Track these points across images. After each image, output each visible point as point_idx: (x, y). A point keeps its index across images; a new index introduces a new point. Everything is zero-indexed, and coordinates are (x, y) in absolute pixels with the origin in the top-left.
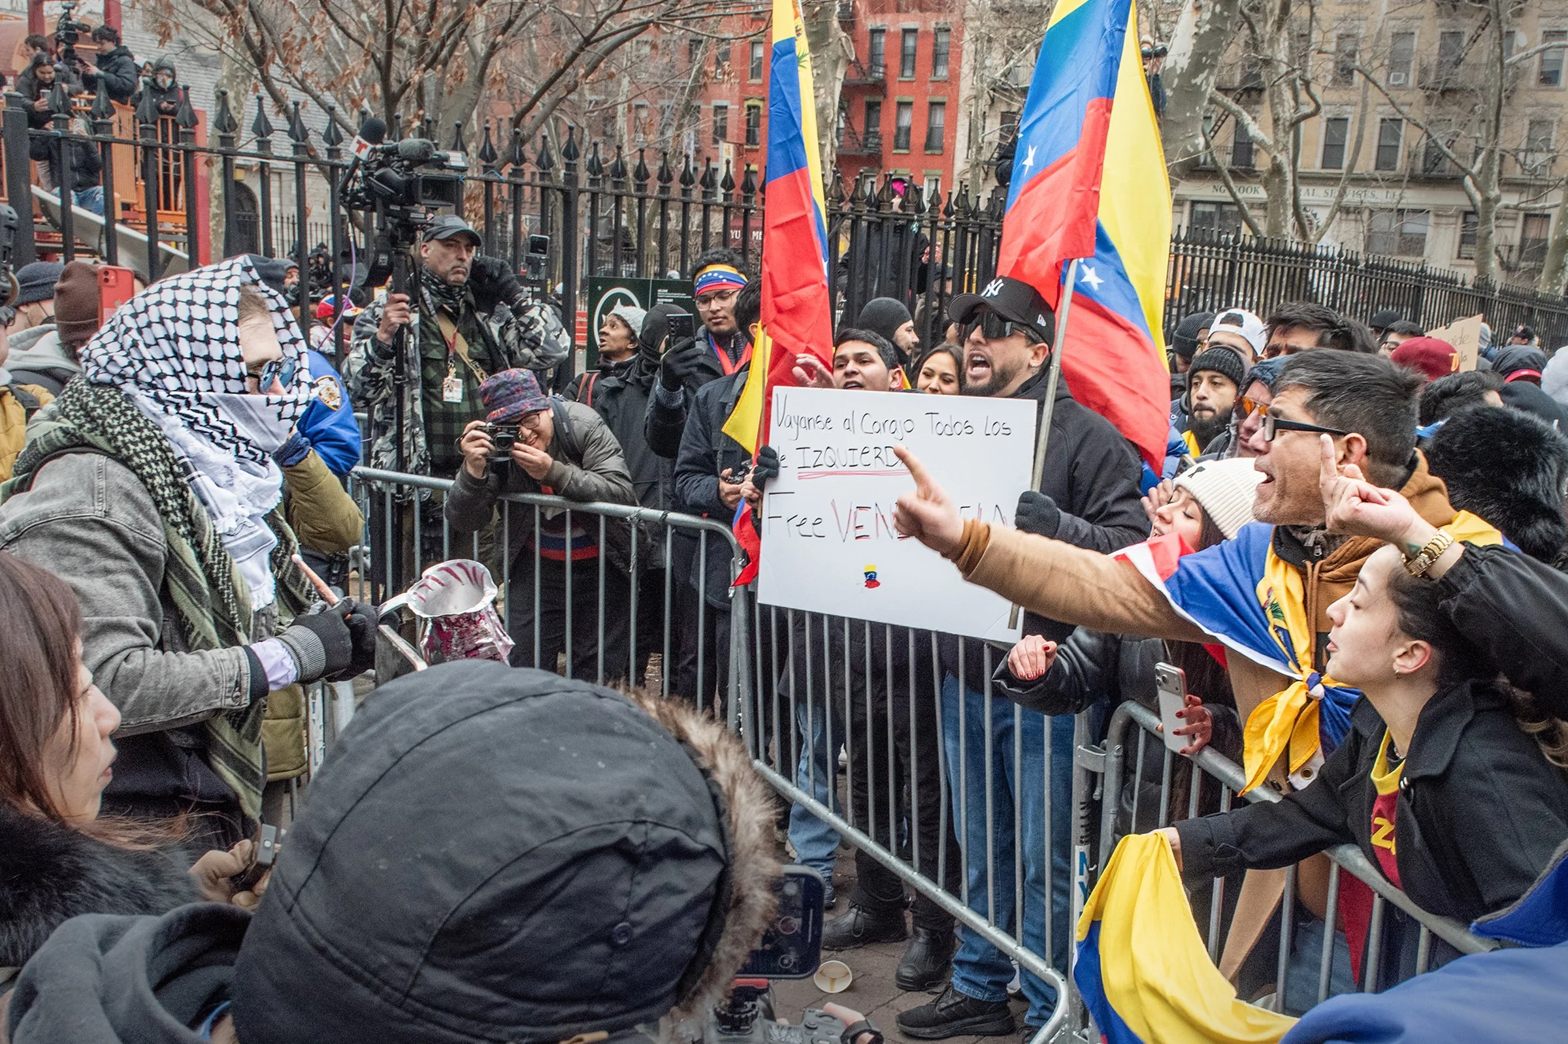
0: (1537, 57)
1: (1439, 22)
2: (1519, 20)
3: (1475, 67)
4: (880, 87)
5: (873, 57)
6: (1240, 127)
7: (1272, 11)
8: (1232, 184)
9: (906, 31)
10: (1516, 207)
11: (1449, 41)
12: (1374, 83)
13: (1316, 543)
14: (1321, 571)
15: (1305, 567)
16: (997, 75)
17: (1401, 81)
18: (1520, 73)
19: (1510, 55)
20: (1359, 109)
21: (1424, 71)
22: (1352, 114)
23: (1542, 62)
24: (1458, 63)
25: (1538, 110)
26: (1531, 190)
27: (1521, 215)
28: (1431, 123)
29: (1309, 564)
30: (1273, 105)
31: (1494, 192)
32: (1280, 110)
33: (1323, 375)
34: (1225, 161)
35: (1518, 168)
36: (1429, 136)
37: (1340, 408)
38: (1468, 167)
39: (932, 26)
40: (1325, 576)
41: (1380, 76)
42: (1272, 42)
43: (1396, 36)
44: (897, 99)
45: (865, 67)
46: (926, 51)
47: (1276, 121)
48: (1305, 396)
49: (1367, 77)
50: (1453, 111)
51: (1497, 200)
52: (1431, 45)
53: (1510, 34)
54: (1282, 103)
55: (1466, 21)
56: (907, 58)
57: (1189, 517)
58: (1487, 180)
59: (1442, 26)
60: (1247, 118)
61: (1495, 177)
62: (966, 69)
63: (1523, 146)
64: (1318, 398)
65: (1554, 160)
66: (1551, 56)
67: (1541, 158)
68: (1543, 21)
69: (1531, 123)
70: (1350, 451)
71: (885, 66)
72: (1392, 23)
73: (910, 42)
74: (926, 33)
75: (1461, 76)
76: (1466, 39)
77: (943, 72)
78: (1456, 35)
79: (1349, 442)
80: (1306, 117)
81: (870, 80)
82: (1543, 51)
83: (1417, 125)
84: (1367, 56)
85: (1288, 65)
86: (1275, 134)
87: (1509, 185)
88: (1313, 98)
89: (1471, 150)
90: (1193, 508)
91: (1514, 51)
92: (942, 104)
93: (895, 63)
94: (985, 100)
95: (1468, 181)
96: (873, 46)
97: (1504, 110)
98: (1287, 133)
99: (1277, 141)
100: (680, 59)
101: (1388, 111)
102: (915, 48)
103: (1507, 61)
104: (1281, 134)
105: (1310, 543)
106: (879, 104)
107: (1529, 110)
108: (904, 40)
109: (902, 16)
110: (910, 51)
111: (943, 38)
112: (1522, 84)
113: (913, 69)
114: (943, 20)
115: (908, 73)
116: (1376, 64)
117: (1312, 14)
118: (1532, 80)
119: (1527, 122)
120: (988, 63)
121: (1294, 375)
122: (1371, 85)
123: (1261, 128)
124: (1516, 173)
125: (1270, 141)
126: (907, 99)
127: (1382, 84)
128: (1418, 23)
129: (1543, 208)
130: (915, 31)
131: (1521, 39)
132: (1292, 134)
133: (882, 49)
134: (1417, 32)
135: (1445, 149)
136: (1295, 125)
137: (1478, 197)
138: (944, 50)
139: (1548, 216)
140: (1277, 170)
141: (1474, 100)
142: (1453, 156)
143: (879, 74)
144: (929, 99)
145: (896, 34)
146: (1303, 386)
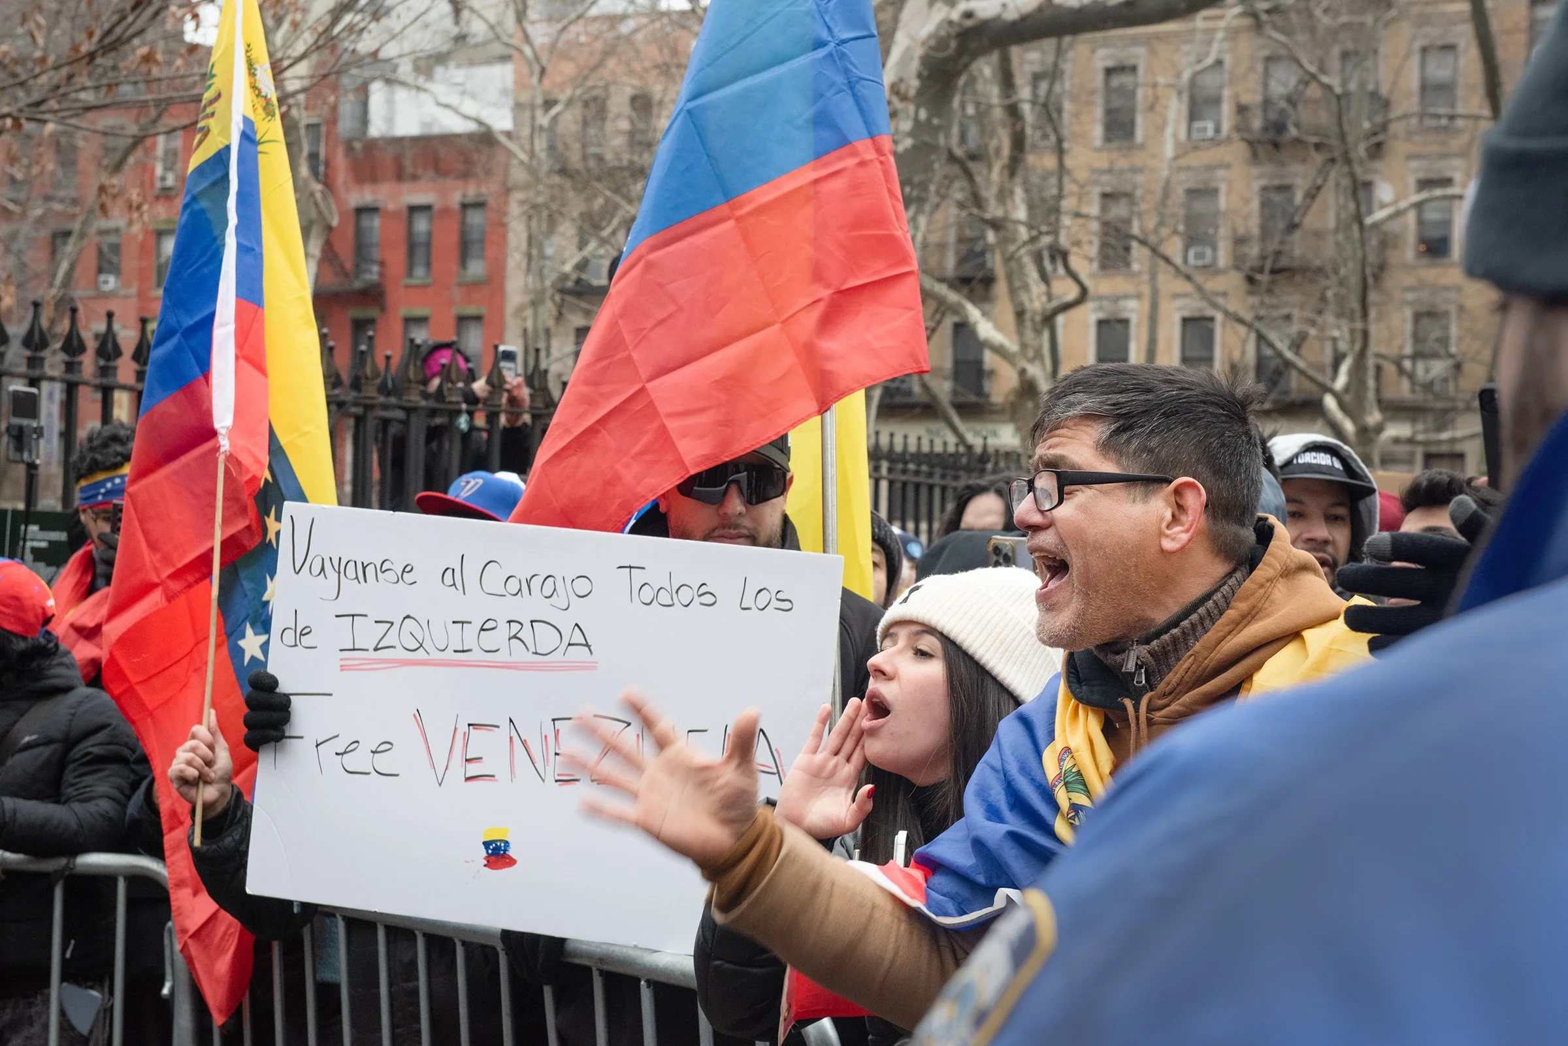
0: (1411, 217)
1: (1255, 171)
2: (1378, 165)
3: (1318, 235)
4: (373, 295)
5: (361, 250)
6: (963, 329)
7: (998, 151)
8: (957, 420)
9: (413, 209)
10: (1411, 441)
11: (1277, 198)
12: (1167, 260)
13: (1138, 667)
14: (1150, 709)
15: (1124, 709)
16: (568, 268)
17: (1208, 260)
18: (1388, 242)
19: (1370, 212)
20: (1146, 305)
21: (1239, 241)
22: (1134, 310)
23: (1421, 222)
24: (1293, 227)
25: (1424, 295)
26: (1430, 418)
27: (1419, 451)
28: (1259, 318)
29: (1128, 703)
30: (1013, 292)
31: (1374, 417)
32: (1024, 297)
33: (1122, 398)
34: (943, 389)
35: (1405, 384)
36: (1261, 337)
37: (1154, 442)
38: (1327, 381)
39: (456, 198)
40: (1157, 716)
41: (1174, 248)
42: (1004, 195)
43: (1191, 192)
44: (403, 312)
45: (348, 265)
46: (447, 240)
47: (1020, 314)
48: (1097, 432)
49: (1154, 250)
50: (1292, 299)
51: (1379, 429)
52: (1247, 201)
53: (1368, 185)
54: (1026, 287)
55: (1298, 168)
56: (414, 249)
57: (922, 654)
58: (1360, 398)
59: (1260, 177)
60: (973, 313)
61: (1371, 395)
62: (515, 260)
63: (1408, 350)
64: (1117, 432)
65: (1458, 367)
66: (1432, 215)
67: (1438, 368)
68: (1414, 164)
69: (1418, 317)
70: (1180, 507)
71: (382, 264)
72: (1183, 176)
73: (421, 225)
74: (446, 211)
75: (1298, 248)
76: (1299, 197)
77: (476, 268)
78: (1285, 189)
79: (1177, 492)
80: (1066, 307)
81: (357, 285)
82: (1419, 206)
83: (1241, 321)
84: (1151, 224)
85: (1030, 227)
86: (1020, 332)
87: (1395, 410)
88: (1074, 276)
89: (1328, 357)
90: (928, 643)
91: (1376, 205)
92: (478, 318)
93: (397, 258)
94: (548, 309)
95: (1330, 402)
96: (359, 232)
97: (1373, 296)
98: (1038, 332)
99: (1024, 346)
100: (37, 259)
101: (1193, 306)
102: (430, 234)
103: (1369, 221)
104: (1029, 335)
105: (1131, 666)
106: (371, 322)
107: (1410, 296)
108: (410, 223)
109: (406, 186)
110: (421, 238)
111: (475, 218)
112: (1393, 257)
113: (428, 264)
114: (472, 192)
115: (419, 271)
116: (1164, 231)
117: (1061, 165)
118: (1409, 252)
119: (1408, 313)
120: (549, 251)
121: (1071, 405)
122: (1162, 263)
123: (999, 327)
124: (1403, 390)
125: (1013, 346)
126: (419, 312)
127: (1178, 260)
128: (1220, 173)
129: (1453, 441)
130: (426, 208)
131: (1384, 192)
132: (1046, 335)
133: (376, 237)
134: (1223, 188)
135: (1289, 355)
136: (1049, 320)
137: (1349, 426)
138: (475, 235)
139: (1461, 456)
140: (1028, 388)
141: (1324, 282)
142: (1301, 364)
143: (372, 274)
144: (456, 311)
145: (395, 215)
146: (1090, 417)
